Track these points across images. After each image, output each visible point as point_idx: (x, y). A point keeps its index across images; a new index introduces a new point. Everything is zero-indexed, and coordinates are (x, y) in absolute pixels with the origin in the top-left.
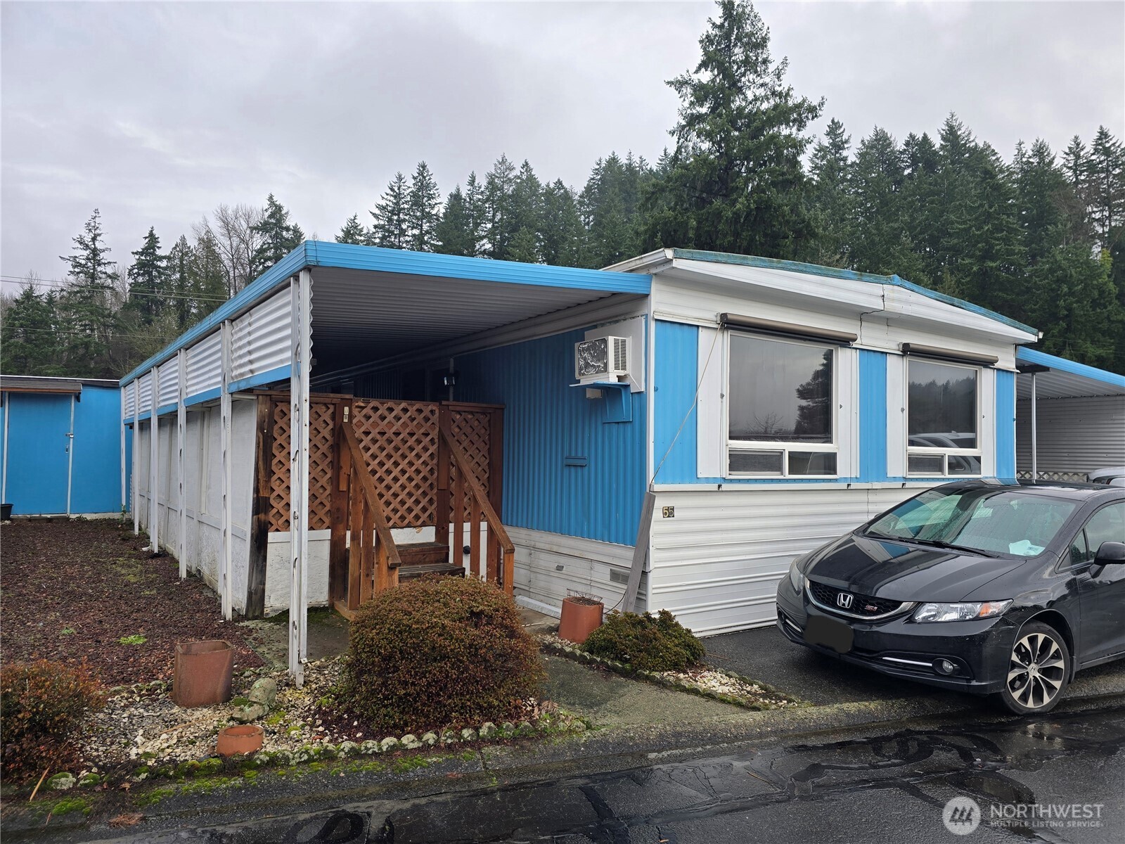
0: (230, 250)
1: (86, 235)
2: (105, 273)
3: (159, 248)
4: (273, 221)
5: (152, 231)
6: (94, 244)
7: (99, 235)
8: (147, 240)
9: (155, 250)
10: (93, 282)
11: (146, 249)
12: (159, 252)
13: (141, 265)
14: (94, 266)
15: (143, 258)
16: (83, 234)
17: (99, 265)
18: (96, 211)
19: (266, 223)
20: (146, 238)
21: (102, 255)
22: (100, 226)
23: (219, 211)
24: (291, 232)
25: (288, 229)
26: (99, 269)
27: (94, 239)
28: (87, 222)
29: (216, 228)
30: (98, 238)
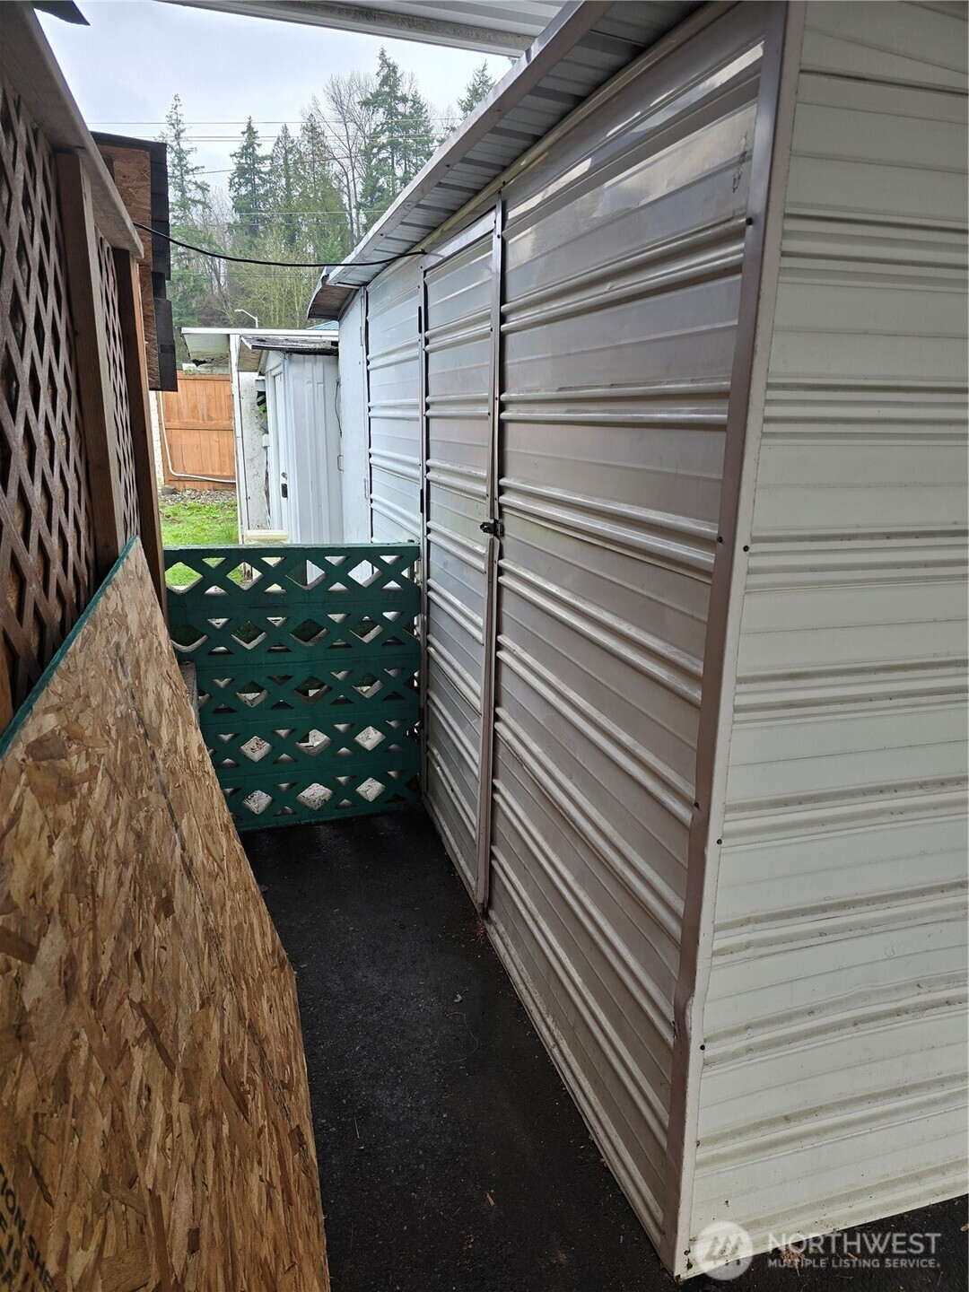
0: (345, 142)
1: (168, 132)
2: (196, 183)
3: (259, 145)
4: (387, 89)
5: (250, 123)
6: (179, 144)
7: (183, 131)
8: (246, 135)
9: (254, 149)
10: (183, 195)
11: (245, 148)
12: (260, 152)
13: (241, 171)
14: (182, 175)
15: (243, 161)
16: (166, 131)
17: (187, 172)
18: (176, 98)
19: (377, 95)
20: (243, 133)
21: (189, 158)
22: (183, 119)
23: (330, 86)
24: (410, 104)
25: (404, 99)
26: (187, 178)
27: (177, 137)
28: (168, 113)
29: (328, 111)
30: (182, 135)
